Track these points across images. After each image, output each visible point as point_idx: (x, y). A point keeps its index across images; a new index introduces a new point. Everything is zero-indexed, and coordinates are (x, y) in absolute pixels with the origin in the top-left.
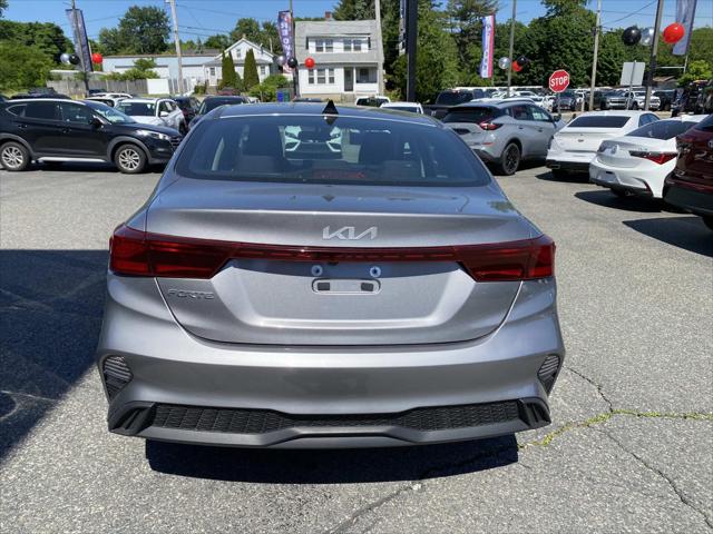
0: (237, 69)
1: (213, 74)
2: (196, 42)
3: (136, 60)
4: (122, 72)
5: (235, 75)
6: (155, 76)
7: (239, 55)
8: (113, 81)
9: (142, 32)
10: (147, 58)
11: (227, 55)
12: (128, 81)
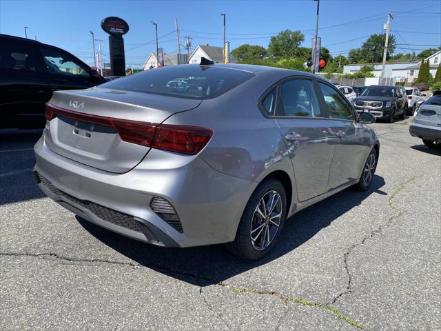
0: (431, 71)
1: (412, 74)
2: (412, 54)
3: (362, 66)
4: (352, 73)
5: (429, 75)
6: (372, 76)
7: (436, 62)
8: (345, 79)
9: (375, 50)
10: (369, 65)
11: (426, 62)
12: (354, 79)
